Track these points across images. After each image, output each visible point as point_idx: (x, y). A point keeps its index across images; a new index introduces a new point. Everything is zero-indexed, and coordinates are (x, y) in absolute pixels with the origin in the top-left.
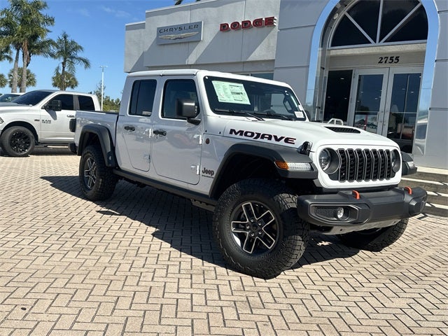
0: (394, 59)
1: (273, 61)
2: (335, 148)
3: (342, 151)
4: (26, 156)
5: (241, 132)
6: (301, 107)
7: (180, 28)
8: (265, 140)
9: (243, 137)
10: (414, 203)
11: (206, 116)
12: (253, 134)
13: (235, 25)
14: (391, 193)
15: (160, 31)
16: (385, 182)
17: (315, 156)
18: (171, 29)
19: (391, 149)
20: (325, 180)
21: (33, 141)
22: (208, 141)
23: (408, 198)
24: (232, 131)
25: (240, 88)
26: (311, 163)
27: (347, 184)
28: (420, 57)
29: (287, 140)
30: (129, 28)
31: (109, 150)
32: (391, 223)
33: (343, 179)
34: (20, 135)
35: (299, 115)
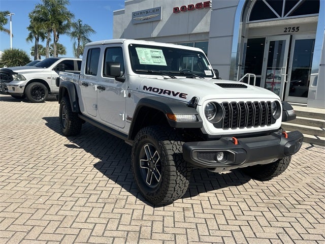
0: (296, 29)
1: (208, 33)
2: (220, 102)
3: (226, 104)
4: (43, 102)
5: (150, 88)
6: (210, 67)
7: (147, 12)
8: (166, 95)
9: (152, 92)
10: (289, 146)
11: (128, 75)
12: (158, 89)
13: (183, 8)
14: (271, 137)
15: (134, 14)
16: (266, 128)
17: (201, 109)
18: (141, 13)
19: (272, 101)
20: (210, 128)
21: (47, 92)
22: (129, 95)
23: (283, 142)
24: (145, 87)
25: (160, 53)
26: (197, 115)
27: (230, 131)
28: (313, 26)
29: (181, 95)
30: (116, 14)
31: (74, 100)
32: (271, 161)
33: (226, 127)
34: (38, 88)
35: (208, 73)
